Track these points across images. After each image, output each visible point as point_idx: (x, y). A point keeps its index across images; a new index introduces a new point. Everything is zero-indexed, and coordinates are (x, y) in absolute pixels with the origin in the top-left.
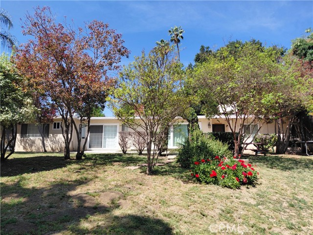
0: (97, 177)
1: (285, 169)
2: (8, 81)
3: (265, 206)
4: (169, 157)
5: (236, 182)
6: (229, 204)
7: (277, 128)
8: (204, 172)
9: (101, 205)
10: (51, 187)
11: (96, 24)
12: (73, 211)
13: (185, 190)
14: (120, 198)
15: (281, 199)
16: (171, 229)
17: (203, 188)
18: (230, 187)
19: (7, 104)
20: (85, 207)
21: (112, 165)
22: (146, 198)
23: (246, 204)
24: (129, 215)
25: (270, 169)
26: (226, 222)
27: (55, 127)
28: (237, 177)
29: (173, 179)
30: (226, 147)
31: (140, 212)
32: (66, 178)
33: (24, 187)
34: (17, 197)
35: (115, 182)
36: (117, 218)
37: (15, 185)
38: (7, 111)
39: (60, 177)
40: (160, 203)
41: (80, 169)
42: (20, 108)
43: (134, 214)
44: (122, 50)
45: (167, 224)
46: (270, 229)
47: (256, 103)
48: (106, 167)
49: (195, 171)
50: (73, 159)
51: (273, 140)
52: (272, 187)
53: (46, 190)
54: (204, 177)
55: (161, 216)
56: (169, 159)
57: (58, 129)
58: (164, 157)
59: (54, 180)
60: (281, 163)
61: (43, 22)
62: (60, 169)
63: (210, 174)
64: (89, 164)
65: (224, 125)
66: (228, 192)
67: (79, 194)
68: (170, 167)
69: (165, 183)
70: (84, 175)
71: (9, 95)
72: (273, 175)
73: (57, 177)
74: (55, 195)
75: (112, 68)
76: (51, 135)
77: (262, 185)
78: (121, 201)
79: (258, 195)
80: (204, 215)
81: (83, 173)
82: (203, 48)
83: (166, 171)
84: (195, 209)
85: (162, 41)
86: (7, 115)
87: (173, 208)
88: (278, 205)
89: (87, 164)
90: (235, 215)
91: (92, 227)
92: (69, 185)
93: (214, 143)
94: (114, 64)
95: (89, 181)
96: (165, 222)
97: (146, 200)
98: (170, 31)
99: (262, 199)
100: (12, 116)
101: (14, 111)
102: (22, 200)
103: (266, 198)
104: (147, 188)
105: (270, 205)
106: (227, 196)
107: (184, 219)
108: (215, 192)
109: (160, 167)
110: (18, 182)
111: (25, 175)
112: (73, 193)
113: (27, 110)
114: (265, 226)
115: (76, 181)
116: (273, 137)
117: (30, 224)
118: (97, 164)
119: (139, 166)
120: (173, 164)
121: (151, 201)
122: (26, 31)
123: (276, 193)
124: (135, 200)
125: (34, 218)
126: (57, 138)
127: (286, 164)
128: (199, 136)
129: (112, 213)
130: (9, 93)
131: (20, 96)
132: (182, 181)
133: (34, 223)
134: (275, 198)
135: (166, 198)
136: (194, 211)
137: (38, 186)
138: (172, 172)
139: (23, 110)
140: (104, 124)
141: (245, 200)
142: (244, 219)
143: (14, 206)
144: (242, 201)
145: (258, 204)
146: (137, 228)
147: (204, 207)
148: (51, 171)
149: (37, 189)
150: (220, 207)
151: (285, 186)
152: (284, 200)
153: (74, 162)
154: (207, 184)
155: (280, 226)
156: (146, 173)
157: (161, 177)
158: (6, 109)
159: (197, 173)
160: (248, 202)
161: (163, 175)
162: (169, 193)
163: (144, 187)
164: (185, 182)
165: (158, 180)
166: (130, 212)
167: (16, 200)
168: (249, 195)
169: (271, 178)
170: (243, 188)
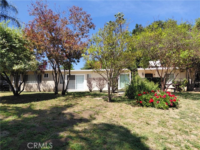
0: (78, 104)
1: (195, 99)
2: (21, 44)
3: (185, 120)
4: (119, 93)
5: (166, 105)
6: (163, 118)
7: (187, 75)
8: (145, 100)
9: (84, 118)
10: (51, 109)
11: (74, 8)
12: (68, 121)
13: (134, 111)
14: (95, 114)
15: (195, 115)
16: (130, 131)
17: (145, 109)
18: (162, 109)
19: (21, 59)
20: (75, 119)
21: (85, 97)
22: (111, 114)
23: (173, 118)
24: (103, 124)
25: (185, 99)
26: (163, 128)
27: (45, 77)
28: (167, 102)
29: (125, 104)
30: (157, 86)
31: (109, 122)
32: (59, 104)
33: (34, 109)
34: (31, 114)
35: (90, 106)
36: (95, 124)
37: (28, 108)
38: (21, 63)
39: (55, 104)
40: (120, 117)
41: (66, 99)
42: (29, 62)
43: (105, 123)
44: (91, 24)
45: (127, 128)
46: (191, 131)
47: (177, 57)
48: (82, 98)
49: (139, 99)
50: (60, 94)
51: (185, 82)
52: (188, 109)
53: (48, 111)
54: (145, 103)
55: (122, 124)
56: (119, 94)
57: (47, 78)
58: (116, 94)
59: (51, 105)
60: (192, 96)
61: (41, 7)
62: (54, 99)
63: (149, 101)
64: (71, 97)
65: (152, 74)
66: (161, 112)
67: (69, 112)
68: (121, 98)
69: (120, 107)
70: (70, 103)
71: (22, 53)
72: (187, 102)
73: (53, 104)
74: (55, 113)
75: (84, 37)
76: (43, 81)
77: (182, 108)
78: (96, 116)
79: (180, 113)
80: (148, 124)
81: (69, 102)
82: (137, 26)
83: (119, 100)
84: (142, 121)
85: (110, 22)
86: (21, 66)
87: (129, 120)
88: (194, 119)
89: (69, 97)
90: (168, 124)
91: (81, 129)
92: (61, 108)
93: (149, 83)
94: (85, 34)
95: (73, 106)
96: (125, 127)
97: (111, 115)
98: (115, 16)
99: (183, 115)
100: (24, 66)
101: (25, 63)
102: (35, 115)
103: (185, 115)
104: (110, 109)
105: (188, 118)
106: (161, 114)
107: (136, 126)
108: (153, 112)
109: (115, 98)
110: (30, 107)
111: (33, 103)
112: (65, 112)
113: (33, 63)
114: (188, 130)
115: (65, 106)
116: (185, 80)
117: (44, 128)
118: (76, 97)
119: (102, 97)
120: (123, 97)
121: (114, 116)
122: (32, 13)
123: (192, 112)
124: (104, 116)
125: (45, 125)
126: (47, 83)
127: (195, 96)
128: (139, 79)
129: (92, 122)
130: (22, 52)
131: (28, 54)
132: (131, 106)
133: (46, 127)
134: (191, 115)
135: (123, 114)
136: (142, 122)
137: (43, 109)
138: (124, 101)
139: (31, 63)
140: (76, 75)
141: (172, 116)
142: (174, 126)
143: (31, 119)
144: (171, 116)
145: (181, 118)
146: (109, 130)
147: (147, 119)
148: (48, 100)
149: (42, 110)
150: (158, 120)
151: (196, 109)
152: (197, 116)
153: (61, 96)
154: (147, 107)
155: (197, 130)
156: (108, 101)
157: (118, 103)
158: (21, 62)
159: (140, 101)
160: (174, 117)
161: (118, 102)
162: (124, 112)
163: (107, 109)
164: (133, 106)
165: (116, 105)
166: (102, 122)
167: (32, 116)
168: (175, 113)
169: (186, 104)
170: (170, 109)
